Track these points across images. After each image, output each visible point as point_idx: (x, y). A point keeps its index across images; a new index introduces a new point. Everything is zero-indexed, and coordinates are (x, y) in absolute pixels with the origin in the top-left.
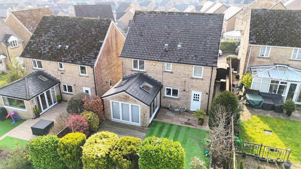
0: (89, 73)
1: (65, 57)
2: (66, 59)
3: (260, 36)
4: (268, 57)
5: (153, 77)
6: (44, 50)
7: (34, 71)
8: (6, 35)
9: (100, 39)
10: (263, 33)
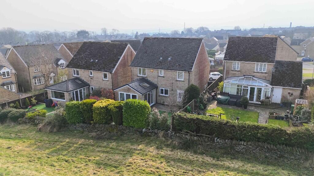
0: (109, 78)
1: (94, 67)
2: (95, 68)
3: (233, 55)
4: (239, 70)
5: (151, 81)
6: (81, 63)
7: (73, 78)
8: (58, 59)
9: (119, 56)
10: (235, 53)
